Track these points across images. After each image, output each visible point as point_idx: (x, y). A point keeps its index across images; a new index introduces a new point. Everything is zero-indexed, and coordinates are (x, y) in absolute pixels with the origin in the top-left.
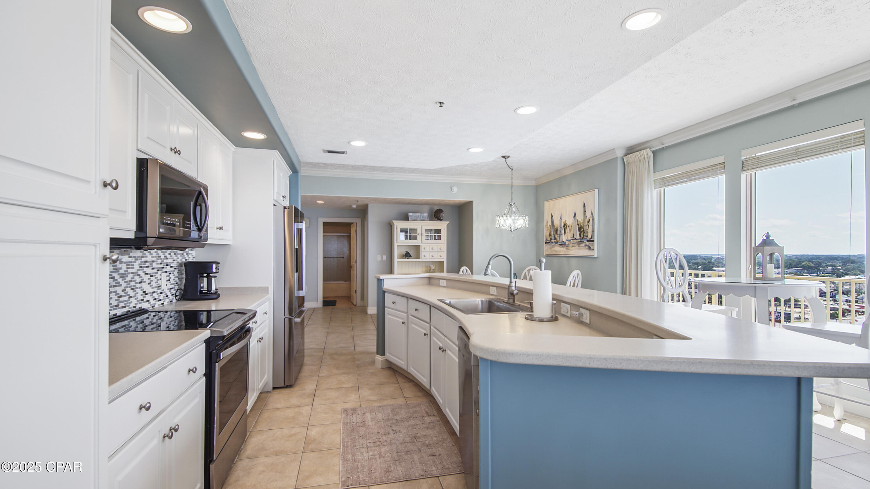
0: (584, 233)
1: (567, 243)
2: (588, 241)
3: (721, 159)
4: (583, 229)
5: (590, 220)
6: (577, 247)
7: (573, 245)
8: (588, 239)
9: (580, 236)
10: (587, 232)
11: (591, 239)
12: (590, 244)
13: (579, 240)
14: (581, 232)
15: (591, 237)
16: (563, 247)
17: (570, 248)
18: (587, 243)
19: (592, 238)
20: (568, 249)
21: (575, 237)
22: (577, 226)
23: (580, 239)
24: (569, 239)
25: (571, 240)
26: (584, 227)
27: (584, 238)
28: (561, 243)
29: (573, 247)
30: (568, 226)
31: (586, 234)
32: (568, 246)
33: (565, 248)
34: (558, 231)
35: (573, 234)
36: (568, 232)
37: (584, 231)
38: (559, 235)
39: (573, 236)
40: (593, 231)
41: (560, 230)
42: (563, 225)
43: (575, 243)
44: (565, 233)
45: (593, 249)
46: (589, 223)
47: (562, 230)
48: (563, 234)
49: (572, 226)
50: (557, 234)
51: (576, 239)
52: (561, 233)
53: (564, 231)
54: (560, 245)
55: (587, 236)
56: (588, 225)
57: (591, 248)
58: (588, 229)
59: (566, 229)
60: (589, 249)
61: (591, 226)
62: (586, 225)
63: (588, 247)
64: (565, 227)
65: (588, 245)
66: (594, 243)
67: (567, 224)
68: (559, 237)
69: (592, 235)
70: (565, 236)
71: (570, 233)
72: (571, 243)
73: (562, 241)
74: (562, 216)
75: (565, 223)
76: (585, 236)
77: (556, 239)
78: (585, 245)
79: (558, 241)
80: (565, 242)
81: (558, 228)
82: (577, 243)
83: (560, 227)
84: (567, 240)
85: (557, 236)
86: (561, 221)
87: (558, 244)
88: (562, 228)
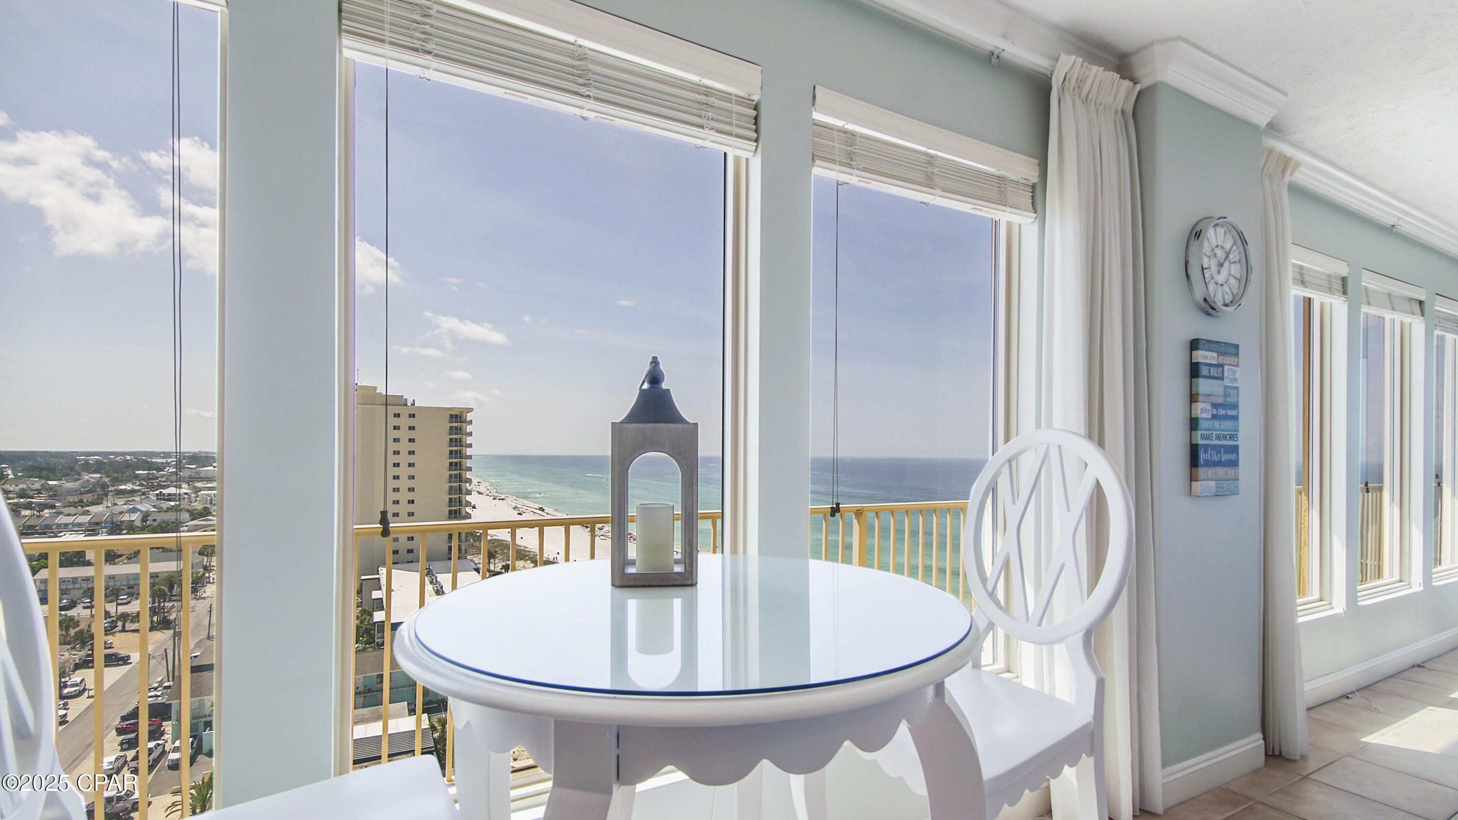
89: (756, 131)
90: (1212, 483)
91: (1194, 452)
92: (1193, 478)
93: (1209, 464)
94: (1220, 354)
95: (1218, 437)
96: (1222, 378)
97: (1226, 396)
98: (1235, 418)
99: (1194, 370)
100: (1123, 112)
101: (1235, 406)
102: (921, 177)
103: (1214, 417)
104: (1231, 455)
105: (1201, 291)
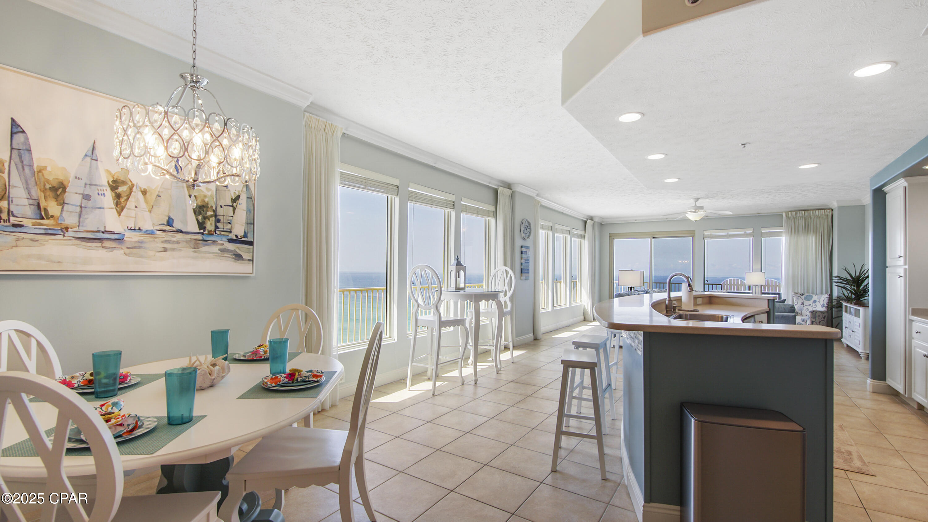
0: (218, 221)
2: (231, 241)
3: (396, 182)
4: (214, 211)
5: (238, 197)
8: (234, 238)
9: (201, 226)
10: (231, 221)
11: (243, 239)
14: (205, 218)
15: (243, 234)
17: (151, 253)
19: (245, 235)
20: (141, 256)
21: (177, 225)
23: (202, 234)
24: (147, 226)
25: (158, 233)
26: (216, 208)
27: (216, 234)
28: (94, 235)
29: (165, 250)
30: (139, 190)
31: (225, 224)
32: (140, 247)
33: (122, 252)
34: (67, 194)
35: (169, 217)
36: (136, 207)
37: (217, 218)
38: (78, 209)
39: (170, 222)
40: (251, 223)
41: (86, 193)
42: (111, 183)
43: (178, 242)
44: (119, 206)
45: (249, 260)
46: (235, 203)
47: (99, 194)
48: (103, 208)
49: (160, 194)
50: (62, 204)
51: (183, 231)
52: (90, 204)
53: (115, 201)
54: (88, 242)
55: (229, 230)
56: (232, 206)
57: (242, 257)
58: (233, 215)
59: (122, 195)
60: (235, 259)
61: (244, 210)
62: (225, 206)
63: (234, 254)
64: (122, 189)
65: (234, 250)
66: (251, 247)
67: (131, 182)
68: (76, 212)
69: (246, 232)
70: (120, 215)
71: (152, 212)
72: (156, 240)
73: (103, 230)
74: (97, 152)
75: (122, 178)
76: (222, 230)
77: (54, 220)
78: (223, 251)
79: (69, 226)
80: (124, 234)
81: (69, 185)
82: (187, 242)
83: (86, 184)
84: (129, 228)
85: (63, 208)
86: (91, 163)
87: (74, 237)
88: (103, 190)
89: (454, 207)
90: (525, 277)
91: (522, 269)
92: (521, 276)
93: (524, 273)
94: (526, 249)
95: (526, 267)
96: (526, 254)
97: (527, 258)
98: (529, 263)
99: (522, 252)
100: (510, 196)
101: (529, 260)
102: (476, 212)
103: (525, 263)
104: (528, 271)
105: (523, 235)
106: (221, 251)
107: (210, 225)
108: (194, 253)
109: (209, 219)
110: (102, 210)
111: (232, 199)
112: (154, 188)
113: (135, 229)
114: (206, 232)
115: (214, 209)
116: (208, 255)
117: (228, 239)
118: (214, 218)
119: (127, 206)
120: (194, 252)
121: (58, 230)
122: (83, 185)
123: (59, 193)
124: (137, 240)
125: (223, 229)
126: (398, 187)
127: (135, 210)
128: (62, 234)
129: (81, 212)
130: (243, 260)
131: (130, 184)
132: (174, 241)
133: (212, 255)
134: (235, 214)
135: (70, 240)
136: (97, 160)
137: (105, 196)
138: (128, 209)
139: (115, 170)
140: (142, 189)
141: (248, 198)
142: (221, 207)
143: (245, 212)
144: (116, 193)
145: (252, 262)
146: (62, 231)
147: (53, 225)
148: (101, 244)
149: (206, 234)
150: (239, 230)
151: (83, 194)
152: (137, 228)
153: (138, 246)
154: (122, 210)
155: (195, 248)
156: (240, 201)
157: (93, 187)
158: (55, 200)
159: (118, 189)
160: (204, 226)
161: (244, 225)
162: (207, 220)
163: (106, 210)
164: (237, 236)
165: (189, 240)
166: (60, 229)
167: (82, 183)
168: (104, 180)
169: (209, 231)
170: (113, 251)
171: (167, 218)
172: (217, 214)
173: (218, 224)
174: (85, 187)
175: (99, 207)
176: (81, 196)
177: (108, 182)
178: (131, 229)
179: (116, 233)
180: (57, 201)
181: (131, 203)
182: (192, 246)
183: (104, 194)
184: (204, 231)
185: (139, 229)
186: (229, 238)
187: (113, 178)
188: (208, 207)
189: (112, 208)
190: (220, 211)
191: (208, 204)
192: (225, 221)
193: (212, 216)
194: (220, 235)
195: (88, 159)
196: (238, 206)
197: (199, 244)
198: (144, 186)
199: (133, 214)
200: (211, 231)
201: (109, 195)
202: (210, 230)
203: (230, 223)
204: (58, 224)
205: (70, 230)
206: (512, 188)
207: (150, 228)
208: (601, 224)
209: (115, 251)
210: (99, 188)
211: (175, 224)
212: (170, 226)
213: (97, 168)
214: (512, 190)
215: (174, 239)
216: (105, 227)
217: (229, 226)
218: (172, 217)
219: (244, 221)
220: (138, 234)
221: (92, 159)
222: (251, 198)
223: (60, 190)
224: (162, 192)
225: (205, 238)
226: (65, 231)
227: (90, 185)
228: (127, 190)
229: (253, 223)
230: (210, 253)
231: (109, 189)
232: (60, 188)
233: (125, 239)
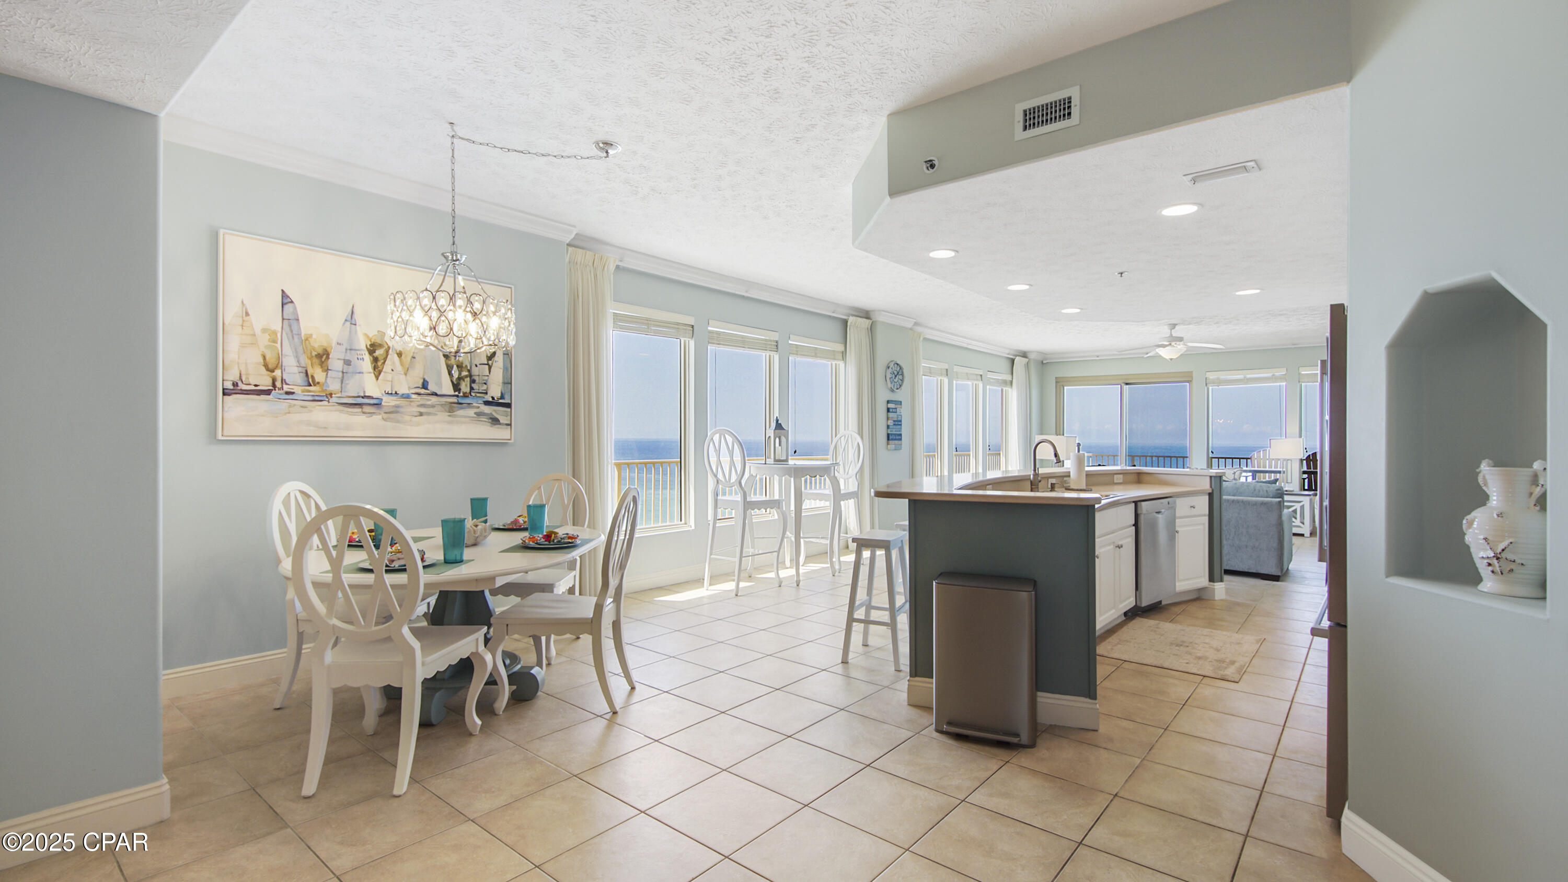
0: (473, 381)
1: (388, 402)
2: (487, 403)
3: (690, 320)
4: (469, 371)
5: (494, 354)
6: (444, 416)
7: (422, 410)
8: (491, 400)
9: (456, 387)
10: (487, 380)
11: (500, 401)
12: (495, 411)
13: (454, 400)
14: (459, 378)
15: (500, 395)
16: (364, 413)
17: (407, 418)
18: (487, 409)
19: (502, 397)
20: (398, 422)
21: (432, 387)
22: (443, 359)
23: (457, 396)
24: (403, 390)
25: (414, 396)
26: (471, 367)
27: (471, 396)
28: (355, 400)
29: (421, 414)
30: (395, 352)
31: (480, 385)
32: (397, 412)
33: (380, 417)
34: (330, 360)
35: (424, 380)
36: (392, 370)
37: (472, 378)
38: (341, 374)
39: (425, 385)
40: (508, 382)
41: (347, 358)
42: (368, 347)
43: (433, 406)
44: (376, 370)
45: (507, 425)
46: (491, 360)
47: (358, 359)
48: (363, 373)
49: (415, 355)
50: (327, 370)
51: (438, 393)
52: (350, 369)
53: (373, 365)
54: (349, 408)
55: (485, 391)
56: (488, 364)
57: (499, 421)
58: (488, 374)
59: (380, 358)
60: (492, 423)
61: (501, 368)
62: (480, 364)
63: (491, 418)
64: (379, 353)
65: (491, 413)
66: (509, 410)
67: (387, 344)
68: (339, 378)
69: (503, 392)
70: (377, 379)
71: (408, 374)
72: (412, 404)
73: (362, 395)
74: (355, 316)
75: (379, 341)
76: (477, 391)
77: (320, 386)
78: (479, 414)
79: (332, 392)
80: (382, 399)
81: (332, 350)
82: (442, 405)
83: (346, 350)
84: (387, 392)
85: (327, 374)
86: (350, 328)
87: (337, 403)
88: (362, 355)
89: (777, 349)
90: (894, 446)
91: (888, 435)
92: (888, 444)
93: (892, 440)
94: (896, 404)
95: (895, 431)
96: (896, 412)
97: (897, 418)
98: (901, 425)
99: (888, 410)
100: (868, 329)
101: (901, 421)
102: (813, 354)
103: (894, 425)
104: (900, 437)
105: (890, 385)
106: (477, 415)
107: (465, 387)
108: (449, 418)
109: (464, 380)
110: (361, 374)
111: (487, 356)
112: (408, 350)
113: (391, 394)
114: (461, 394)
115: (469, 368)
116: (463, 419)
117: (484, 402)
118: (468, 379)
119: (384, 370)
120: (449, 416)
121: (324, 396)
122: (344, 350)
123: (323, 360)
124: (393, 404)
125: (479, 390)
126: (693, 326)
127: (391, 373)
128: (327, 400)
129: (343, 377)
130: (500, 424)
131: (387, 347)
132: (429, 405)
133: (467, 419)
134: (491, 373)
135: (334, 406)
136: (355, 325)
137: (363, 360)
138: (385, 372)
139: (372, 333)
140: (398, 351)
141: (504, 354)
142: (476, 366)
143: (502, 370)
144: (373, 357)
145: (509, 427)
146: (327, 397)
147: (319, 392)
148: (361, 409)
149: (461, 396)
150: (495, 391)
151: (344, 360)
152: (394, 392)
153: (395, 410)
154: (380, 374)
155: (450, 412)
156: (496, 358)
157: (353, 352)
158: (320, 367)
159: (375, 352)
160: (459, 387)
161: (501, 384)
162: (462, 381)
163: (366, 375)
164: (493, 398)
165: (444, 403)
166: (324, 395)
167: (343, 348)
168: (362, 344)
169: (464, 393)
170: (372, 416)
171: (422, 381)
172: (473, 374)
173: (473, 385)
174: (346, 352)
175: (358, 371)
176: (342, 362)
177: (366, 346)
178: (388, 393)
179: (374, 397)
180: (322, 367)
181: (387, 367)
182: (447, 409)
183: (363, 358)
184: (459, 393)
185: (396, 393)
186: (485, 400)
187: (371, 341)
188: (463, 367)
189: (370, 373)
190: (475, 371)
191: (462, 363)
192: (480, 382)
193: (466, 376)
194: (475, 398)
195: (348, 324)
196: (494, 363)
197: (454, 407)
198: (399, 348)
199: (389, 378)
200: (466, 393)
201: (367, 358)
202: (465, 391)
203: (485, 384)
204: (323, 391)
205: (333, 396)
206: (872, 317)
207: (406, 391)
208: (1042, 362)
209: (374, 417)
210: (358, 352)
211: (429, 387)
212: (425, 389)
213: (356, 332)
214: (871, 319)
215: (429, 403)
216: (364, 392)
217: (485, 387)
218: (427, 379)
219: (501, 380)
220: (395, 398)
221: (351, 324)
222: (508, 354)
223: (325, 357)
224: (417, 353)
225: (461, 401)
226: (329, 398)
227: (351, 350)
228: (383, 354)
229: (510, 382)
230: (465, 417)
231: (367, 353)
232: (324, 355)
233: (383, 403)
